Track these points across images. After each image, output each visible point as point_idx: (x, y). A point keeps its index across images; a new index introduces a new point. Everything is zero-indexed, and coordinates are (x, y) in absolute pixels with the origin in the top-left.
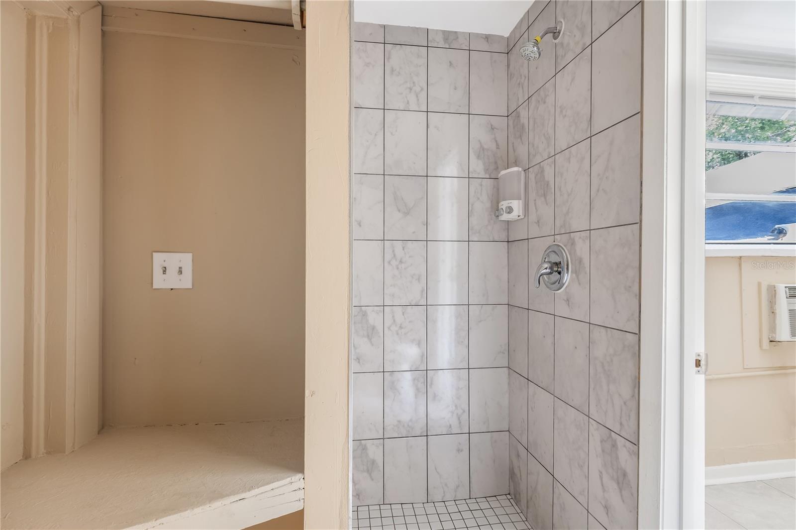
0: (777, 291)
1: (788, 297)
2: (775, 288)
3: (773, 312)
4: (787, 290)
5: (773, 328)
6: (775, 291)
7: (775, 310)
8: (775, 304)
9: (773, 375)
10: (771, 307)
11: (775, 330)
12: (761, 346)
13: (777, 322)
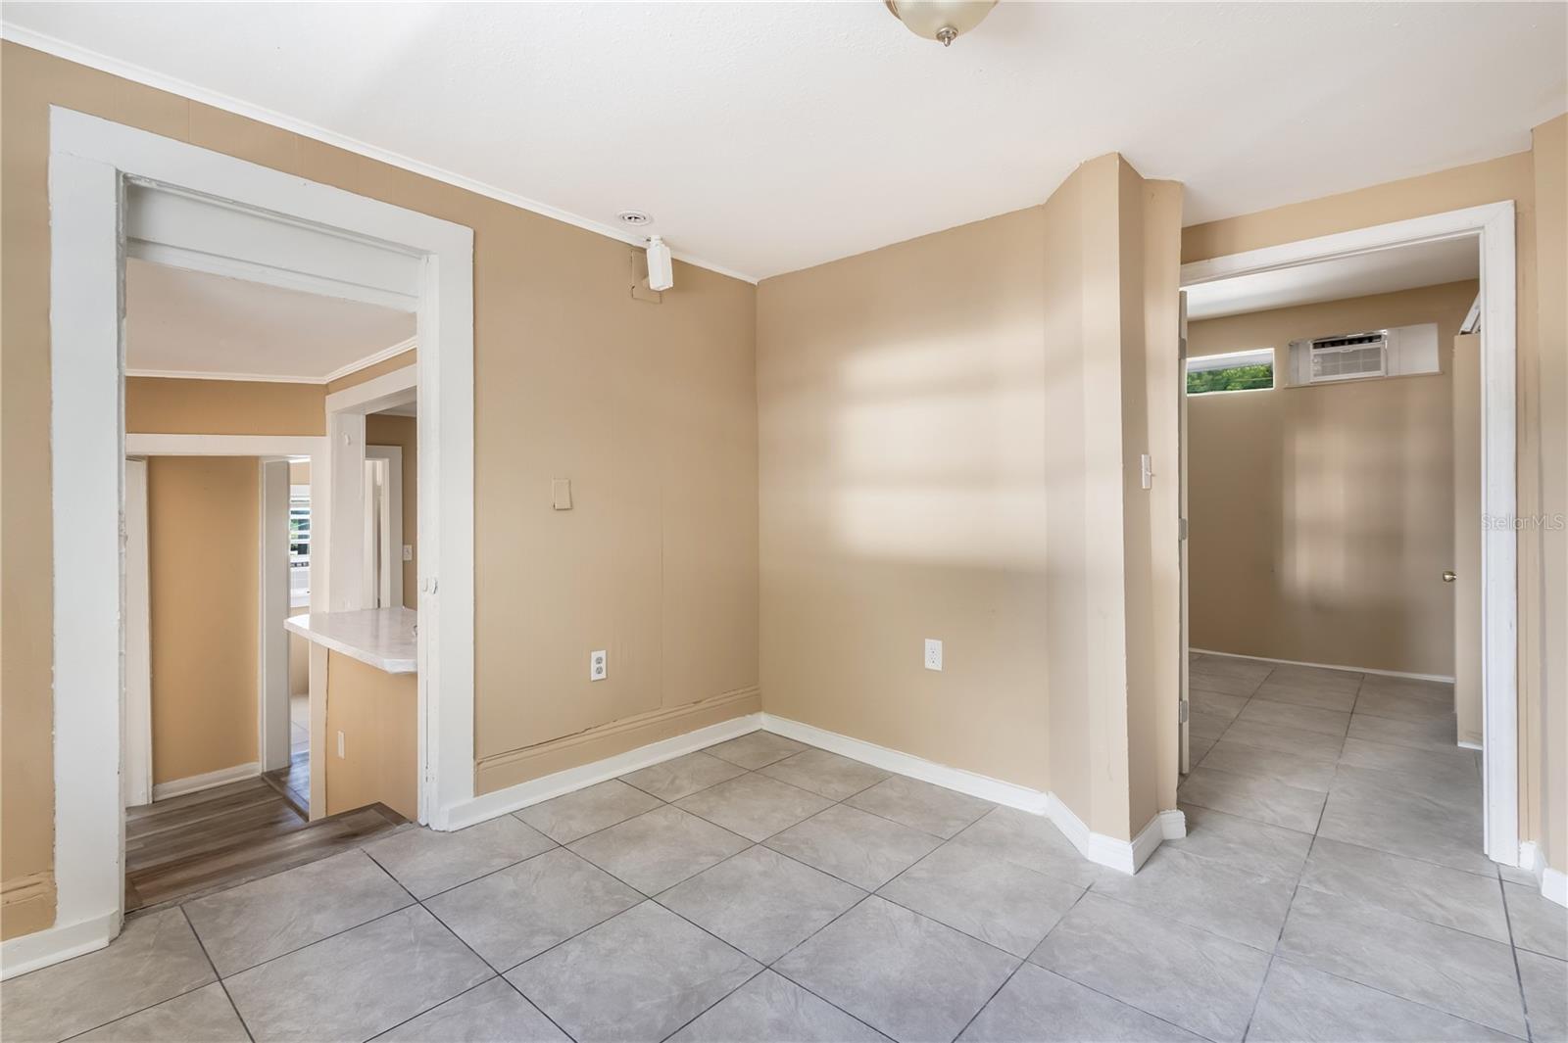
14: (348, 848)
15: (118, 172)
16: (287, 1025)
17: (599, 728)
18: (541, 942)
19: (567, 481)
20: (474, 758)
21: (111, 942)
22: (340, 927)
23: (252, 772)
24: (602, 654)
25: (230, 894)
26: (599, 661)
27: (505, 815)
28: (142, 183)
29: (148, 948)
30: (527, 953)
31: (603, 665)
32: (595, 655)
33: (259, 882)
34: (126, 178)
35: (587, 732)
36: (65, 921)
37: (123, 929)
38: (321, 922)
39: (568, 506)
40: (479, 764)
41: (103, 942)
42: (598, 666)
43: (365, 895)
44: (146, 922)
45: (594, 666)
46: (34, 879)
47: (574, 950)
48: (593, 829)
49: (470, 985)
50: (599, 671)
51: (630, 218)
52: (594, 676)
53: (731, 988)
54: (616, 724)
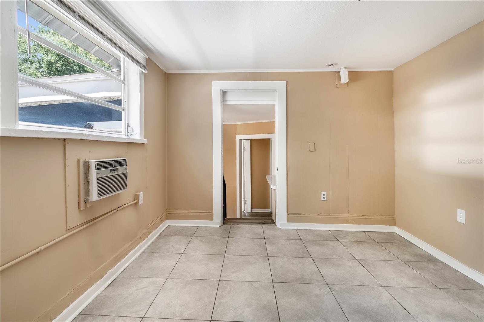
0: (90, 165)
1: (97, 169)
2: (89, 163)
3: (87, 181)
4: (96, 164)
5: (87, 193)
6: (89, 165)
7: (89, 179)
8: (89, 175)
9: (87, 227)
10: (86, 178)
11: (89, 194)
12: (79, 208)
13: (90, 188)
14: (260, 225)
15: (221, 90)
16: (232, 248)
17: (324, 215)
18: (280, 255)
19: (314, 143)
20: (287, 212)
21: (220, 226)
22: (250, 237)
23: (269, 211)
24: (325, 193)
25: (238, 226)
26: (324, 195)
27: (294, 229)
28: (225, 90)
29: (223, 229)
30: (276, 255)
31: (326, 196)
32: (323, 193)
33: (243, 225)
34: (222, 90)
35: (321, 215)
36: (214, 221)
37: (222, 225)
38: (248, 235)
39: (314, 150)
40: (288, 215)
41: (218, 226)
42: (324, 196)
43: (257, 234)
44: (225, 225)
45: (322, 196)
46: (211, 212)
47: (285, 259)
48: (312, 239)
49: (262, 255)
50: (324, 198)
51: (330, 65)
52: (322, 199)
53: (313, 283)
54: (330, 215)
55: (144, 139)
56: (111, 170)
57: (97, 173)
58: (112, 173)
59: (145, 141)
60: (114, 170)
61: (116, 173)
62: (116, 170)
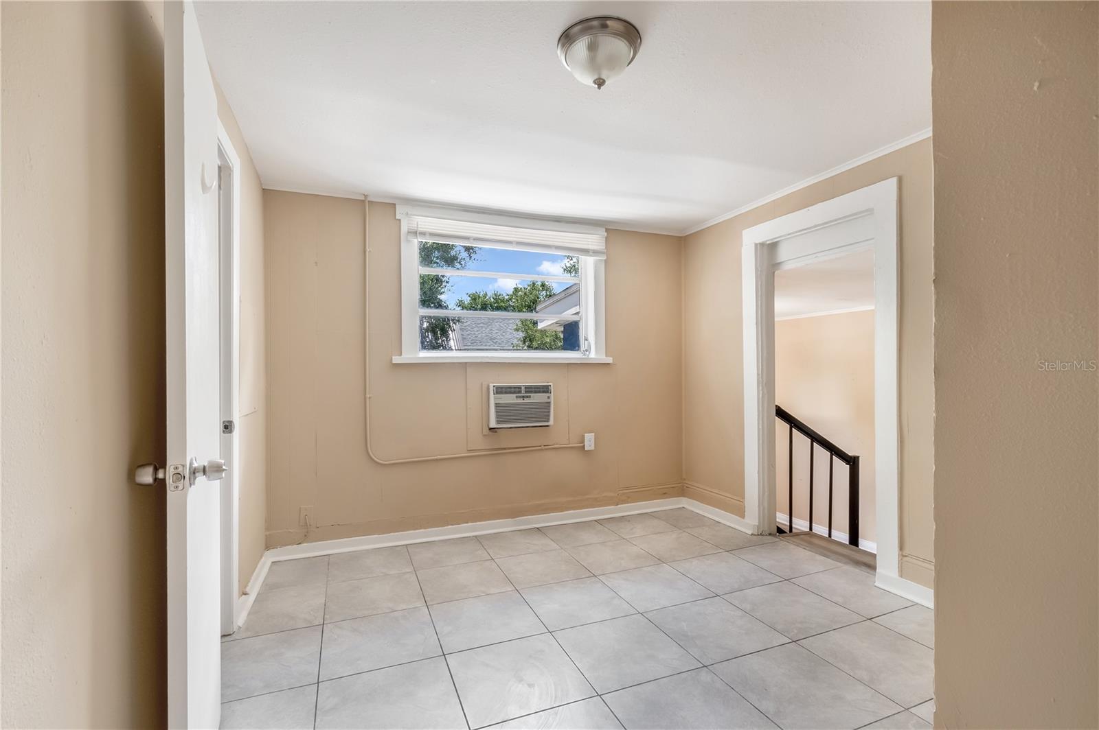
0: (490, 389)
1: (496, 394)
4: (494, 389)
5: (489, 418)
12: (482, 432)
36: (747, 520)
55: (606, 356)
56: (517, 397)
57: (495, 398)
58: (520, 401)
59: (609, 360)
60: (523, 397)
61: (526, 400)
62: (530, 397)
